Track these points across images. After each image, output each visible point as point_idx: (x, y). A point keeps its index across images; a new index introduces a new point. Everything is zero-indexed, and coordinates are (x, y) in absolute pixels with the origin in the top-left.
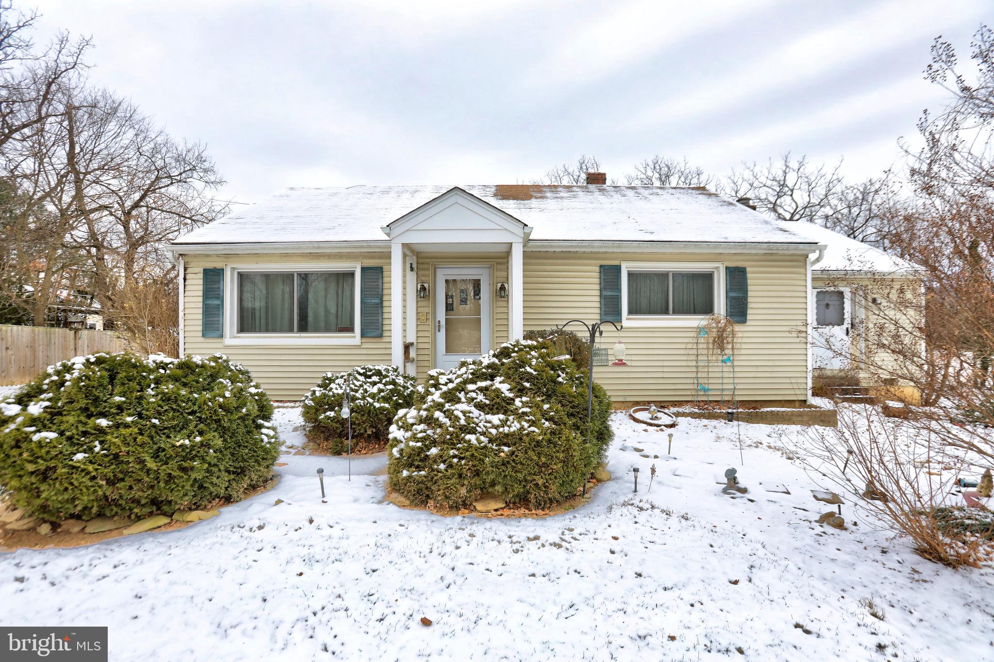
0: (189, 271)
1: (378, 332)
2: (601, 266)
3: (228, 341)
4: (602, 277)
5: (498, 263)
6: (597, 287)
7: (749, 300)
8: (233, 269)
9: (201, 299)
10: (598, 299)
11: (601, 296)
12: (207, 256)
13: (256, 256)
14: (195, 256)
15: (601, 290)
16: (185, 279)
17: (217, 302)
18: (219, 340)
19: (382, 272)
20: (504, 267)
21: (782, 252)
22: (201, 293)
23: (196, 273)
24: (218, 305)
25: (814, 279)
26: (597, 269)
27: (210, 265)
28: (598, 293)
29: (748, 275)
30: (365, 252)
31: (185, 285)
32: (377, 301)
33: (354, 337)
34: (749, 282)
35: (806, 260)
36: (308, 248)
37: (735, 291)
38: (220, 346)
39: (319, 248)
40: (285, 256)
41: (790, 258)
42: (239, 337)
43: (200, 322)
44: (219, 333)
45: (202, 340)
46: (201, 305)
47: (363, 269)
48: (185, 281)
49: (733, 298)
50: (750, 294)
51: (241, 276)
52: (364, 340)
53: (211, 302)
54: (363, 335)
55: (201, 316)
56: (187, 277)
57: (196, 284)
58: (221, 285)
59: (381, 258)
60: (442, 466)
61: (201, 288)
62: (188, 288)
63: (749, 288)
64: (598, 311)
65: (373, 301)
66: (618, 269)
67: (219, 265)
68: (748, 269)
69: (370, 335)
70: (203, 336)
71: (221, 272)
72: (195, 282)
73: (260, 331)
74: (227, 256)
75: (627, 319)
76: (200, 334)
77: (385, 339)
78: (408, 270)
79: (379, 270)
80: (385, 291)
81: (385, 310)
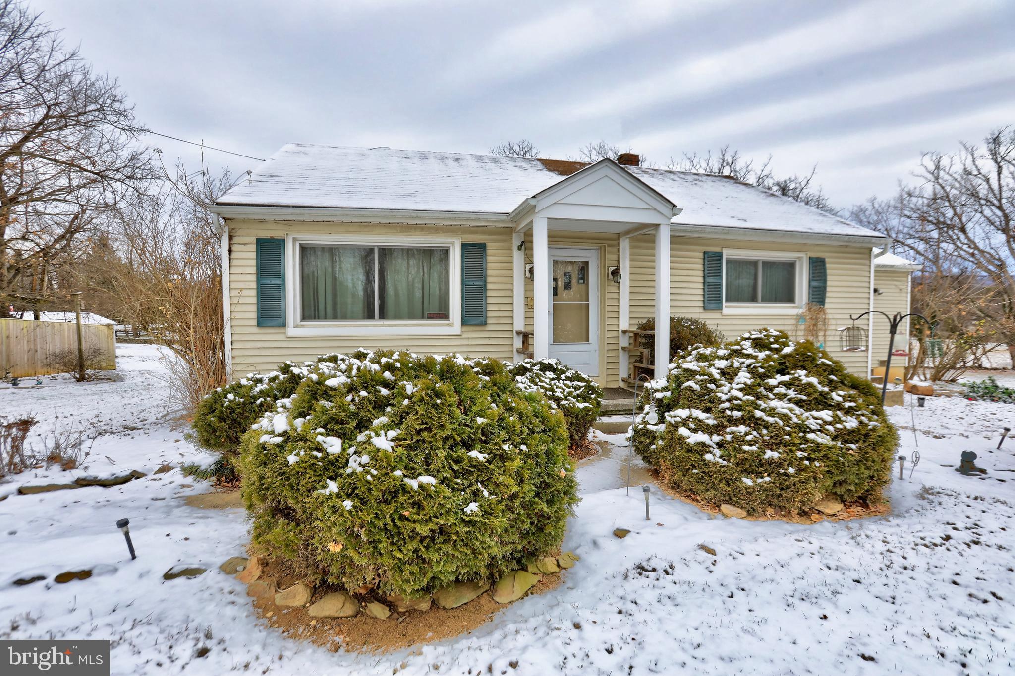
0: (235, 240)
1: (482, 319)
2: (705, 253)
3: (291, 331)
4: (706, 264)
5: (609, 245)
6: (701, 274)
7: (828, 289)
8: (295, 240)
9: (254, 278)
10: (701, 286)
11: (704, 283)
12: (261, 222)
13: (328, 225)
14: (244, 221)
15: (704, 277)
16: (230, 251)
17: (276, 282)
18: (281, 330)
19: (485, 249)
20: (615, 249)
21: (855, 245)
22: (254, 270)
23: (245, 244)
24: (279, 286)
25: (876, 271)
26: (701, 255)
27: (266, 234)
28: (701, 280)
29: (827, 266)
30: (465, 226)
31: (230, 259)
32: (481, 283)
33: (452, 325)
34: (828, 272)
35: (870, 253)
36: (403, 217)
37: (816, 280)
38: (282, 337)
39: (417, 218)
40: (366, 226)
41: (858, 250)
42: (303, 326)
43: (254, 308)
44: (280, 321)
45: (256, 330)
46: (254, 285)
47: (464, 246)
48: (230, 254)
49: (814, 287)
50: (829, 283)
51: (304, 249)
52: (465, 329)
53: (269, 282)
54: (464, 323)
55: (254, 300)
56: (233, 248)
57: (247, 258)
58: (282, 260)
59: (484, 233)
60: (791, 470)
61: (254, 263)
62: (234, 263)
63: (829, 278)
64: (701, 298)
65: (476, 283)
66: (720, 255)
67: (277, 234)
68: (827, 260)
69: (472, 323)
70: (259, 325)
71: (282, 243)
72: (244, 255)
73: (325, 318)
74: (288, 223)
75: (726, 306)
76: (254, 323)
77: (489, 328)
78: (515, 248)
79: (482, 247)
80: (489, 273)
81: (489, 294)
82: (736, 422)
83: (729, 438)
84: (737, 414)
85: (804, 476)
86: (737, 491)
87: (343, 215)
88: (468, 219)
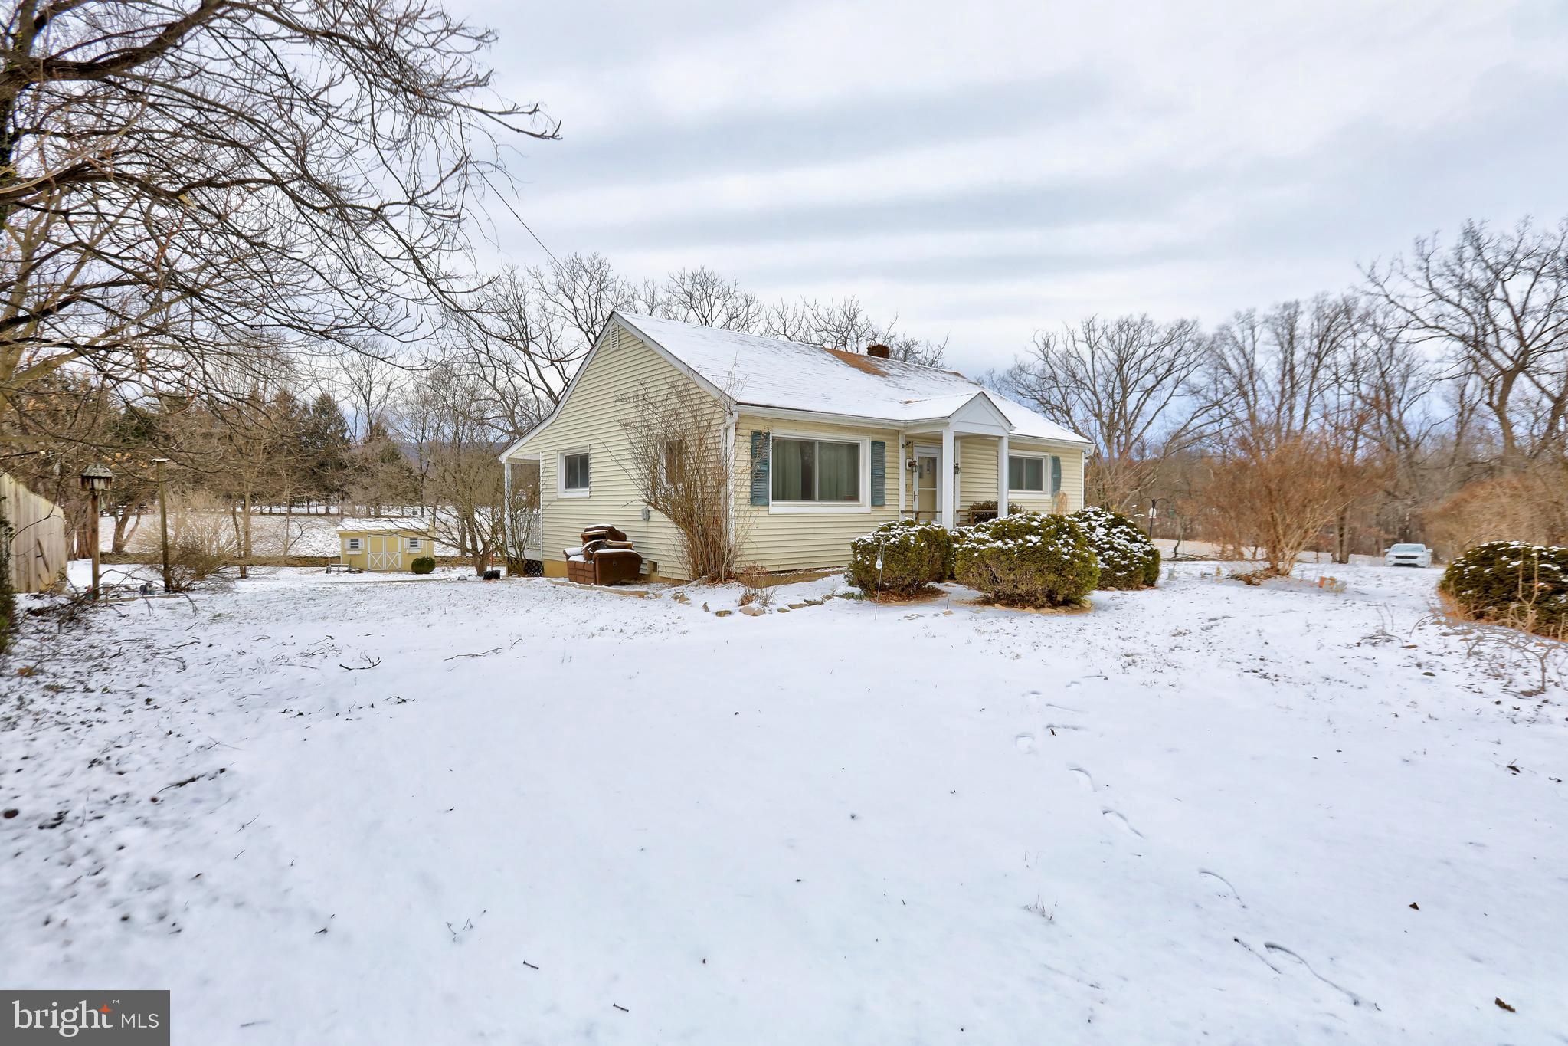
0: (738, 432)
1: (882, 501)
3: (768, 509)
7: (1062, 480)
8: (772, 434)
9: (749, 464)
12: (759, 418)
14: (745, 417)
16: (735, 441)
17: (764, 468)
18: (766, 509)
19: (884, 447)
21: (1075, 448)
22: (749, 458)
23: (743, 436)
24: (765, 471)
27: (757, 428)
29: (1061, 463)
30: (875, 429)
31: (734, 448)
32: (882, 473)
33: (863, 506)
34: (1061, 468)
37: (1055, 474)
38: (765, 514)
39: (856, 422)
41: (1076, 452)
42: (774, 505)
43: (748, 490)
44: (762, 501)
45: (749, 508)
46: (749, 470)
47: (873, 443)
48: (734, 443)
49: (1055, 479)
50: (1062, 476)
52: (872, 508)
53: (760, 468)
54: (873, 504)
55: (749, 483)
56: (736, 439)
57: (745, 447)
58: (767, 450)
59: (884, 434)
61: (749, 451)
62: (736, 451)
63: (1062, 472)
65: (879, 473)
67: (763, 428)
68: (1060, 459)
69: (877, 502)
70: (751, 504)
71: (766, 436)
72: (743, 445)
74: (771, 420)
76: (748, 502)
77: (886, 508)
78: (901, 447)
79: (883, 444)
80: (887, 465)
81: (887, 481)
82: (1107, 550)
83: (1106, 557)
84: (1107, 546)
85: (1138, 571)
86: (1116, 579)
87: (815, 418)
88: (883, 424)
